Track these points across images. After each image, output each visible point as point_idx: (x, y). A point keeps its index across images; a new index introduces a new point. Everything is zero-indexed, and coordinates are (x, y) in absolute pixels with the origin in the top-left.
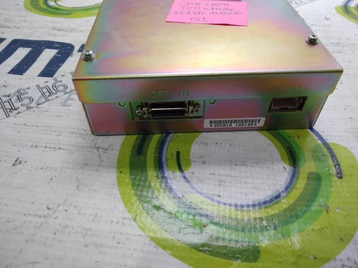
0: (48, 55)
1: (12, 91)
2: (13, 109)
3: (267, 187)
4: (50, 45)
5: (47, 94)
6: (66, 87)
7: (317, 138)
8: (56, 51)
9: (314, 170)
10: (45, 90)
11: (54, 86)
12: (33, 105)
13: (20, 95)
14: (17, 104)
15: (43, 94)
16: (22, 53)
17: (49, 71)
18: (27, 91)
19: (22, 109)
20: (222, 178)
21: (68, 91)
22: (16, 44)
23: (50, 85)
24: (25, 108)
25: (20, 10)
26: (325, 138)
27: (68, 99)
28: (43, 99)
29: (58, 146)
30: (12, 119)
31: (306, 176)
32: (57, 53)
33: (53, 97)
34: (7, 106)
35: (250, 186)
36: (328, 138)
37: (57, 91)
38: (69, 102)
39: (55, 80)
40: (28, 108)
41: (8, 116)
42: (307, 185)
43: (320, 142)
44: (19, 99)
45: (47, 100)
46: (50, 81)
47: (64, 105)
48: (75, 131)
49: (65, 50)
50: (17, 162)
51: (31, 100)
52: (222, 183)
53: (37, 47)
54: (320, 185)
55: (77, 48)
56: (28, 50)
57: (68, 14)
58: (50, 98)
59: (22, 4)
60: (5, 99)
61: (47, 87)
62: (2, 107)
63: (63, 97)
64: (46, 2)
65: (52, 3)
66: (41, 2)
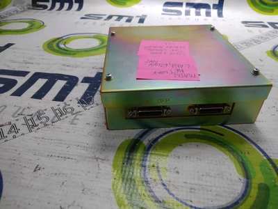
0: (60, 84)
1: (33, 111)
2: (34, 125)
3: (227, 195)
4: (61, 77)
5: (59, 115)
6: (73, 109)
7: (262, 155)
8: (66, 82)
9: (263, 182)
10: (57, 111)
11: (64, 108)
12: (49, 122)
13: (39, 115)
14: (37, 122)
15: (56, 115)
16: (41, 83)
17: (61, 97)
18: (45, 112)
19: (41, 126)
20: (193, 186)
21: (74, 112)
22: (37, 76)
23: (61, 107)
24: (43, 125)
25: (40, 50)
26: (269, 155)
27: (74, 119)
28: (56, 119)
29: (67, 156)
30: (33, 134)
31: (257, 186)
32: (67, 83)
33: (64, 117)
34: (30, 123)
35: (214, 193)
36: (271, 155)
37: (67, 112)
38: (75, 121)
39: (65, 104)
40: (46, 125)
41: (30, 131)
42: (259, 193)
43: (265, 158)
44: (39, 118)
45: (59, 119)
46: (61, 104)
47: (72, 123)
48: (80, 144)
49: (72, 81)
50: (37, 169)
51: (48, 119)
52: (192, 191)
53: (52, 78)
54: (269, 194)
55: (80, 79)
56: (46, 80)
57: (73, 54)
58: (61, 118)
59: (41, 46)
60: (28, 118)
61: (59, 109)
62: (27, 124)
63: (71, 117)
64: (58, 45)
65: (62, 46)
66: (55, 44)
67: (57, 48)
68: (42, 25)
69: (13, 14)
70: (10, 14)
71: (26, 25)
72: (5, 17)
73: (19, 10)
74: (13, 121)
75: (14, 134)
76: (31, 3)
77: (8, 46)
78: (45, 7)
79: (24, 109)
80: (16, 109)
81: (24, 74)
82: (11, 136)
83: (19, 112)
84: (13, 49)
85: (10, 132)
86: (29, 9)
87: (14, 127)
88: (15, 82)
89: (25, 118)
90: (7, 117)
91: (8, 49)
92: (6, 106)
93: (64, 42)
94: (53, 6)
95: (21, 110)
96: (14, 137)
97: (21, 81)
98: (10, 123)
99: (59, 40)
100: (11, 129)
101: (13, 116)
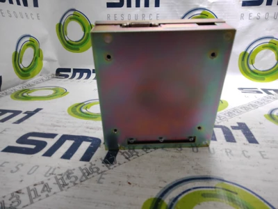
0: (85, 146)
1: (63, 171)
2: (65, 185)
4: (85, 139)
5: (87, 174)
6: (98, 169)
8: (90, 143)
10: (85, 171)
11: (90, 168)
12: (78, 182)
13: (69, 174)
14: (67, 181)
15: (84, 174)
16: (68, 144)
17: (86, 157)
18: (73, 171)
19: (70, 185)
21: (100, 172)
22: (65, 138)
23: (88, 167)
24: (72, 184)
25: (65, 115)
27: (101, 178)
28: (84, 178)
30: (64, 192)
32: (91, 145)
33: (90, 176)
34: (61, 182)
37: (93, 172)
38: (101, 180)
39: (91, 163)
40: (75, 184)
41: (62, 190)
44: (68, 177)
45: (87, 179)
46: (88, 164)
47: (99, 182)
49: (95, 143)
51: (76, 178)
53: (78, 140)
55: (102, 141)
56: (72, 142)
57: (95, 118)
58: (89, 177)
59: (66, 110)
60: (59, 177)
61: (86, 169)
62: (58, 183)
63: (97, 176)
64: (80, 109)
65: (84, 110)
66: (78, 109)
67: (80, 113)
68: (65, 92)
69: (39, 83)
70: (37, 83)
71: (52, 92)
72: (33, 85)
73: (44, 78)
74: (45, 180)
75: (47, 193)
76: (55, 73)
77: (37, 110)
78: (67, 76)
79: (54, 169)
80: (47, 169)
81: (52, 136)
82: (44, 195)
83: (50, 172)
84: (42, 113)
85: (43, 191)
86: (53, 77)
87: (46, 186)
88: (45, 144)
89: (56, 178)
90: (39, 177)
91: (37, 114)
92: (38, 166)
93: (85, 107)
94: (74, 76)
95: (52, 170)
96: (47, 196)
97: (51, 142)
98: (42, 183)
99: (81, 105)
100: (44, 188)
101: (45, 176)
